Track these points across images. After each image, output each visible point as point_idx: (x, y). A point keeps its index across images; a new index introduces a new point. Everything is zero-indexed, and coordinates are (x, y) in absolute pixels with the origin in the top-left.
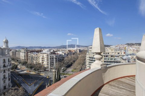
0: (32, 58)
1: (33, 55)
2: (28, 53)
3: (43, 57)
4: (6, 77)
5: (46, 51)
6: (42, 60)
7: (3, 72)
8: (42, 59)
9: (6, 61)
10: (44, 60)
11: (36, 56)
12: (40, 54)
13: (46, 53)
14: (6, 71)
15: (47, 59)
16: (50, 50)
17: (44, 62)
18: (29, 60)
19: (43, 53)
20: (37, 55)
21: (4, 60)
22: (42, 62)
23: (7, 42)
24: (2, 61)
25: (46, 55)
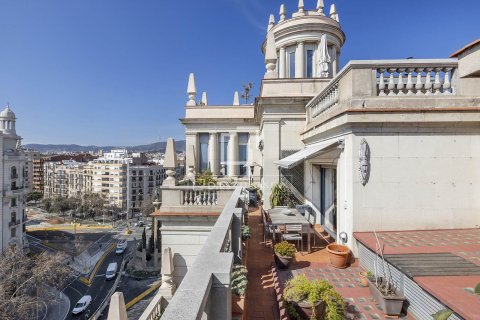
0: (64, 179)
1: (68, 171)
2: (42, 163)
3: (107, 174)
4: (17, 219)
5: (118, 155)
6: (104, 185)
7: (10, 204)
8: (104, 179)
9: (17, 172)
10: (110, 182)
11: (78, 172)
12: (95, 165)
13: (116, 162)
14: (17, 202)
15: (121, 180)
16: (130, 153)
17: (112, 191)
18: (46, 187)
19: (108, 162)
20: (81, 168)
21: (14, 170)
22: (104, 191)
23: (11, 119)
24: (8, 173)
25: (118, 166)
